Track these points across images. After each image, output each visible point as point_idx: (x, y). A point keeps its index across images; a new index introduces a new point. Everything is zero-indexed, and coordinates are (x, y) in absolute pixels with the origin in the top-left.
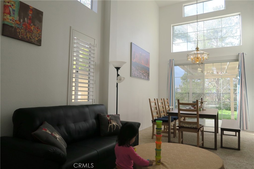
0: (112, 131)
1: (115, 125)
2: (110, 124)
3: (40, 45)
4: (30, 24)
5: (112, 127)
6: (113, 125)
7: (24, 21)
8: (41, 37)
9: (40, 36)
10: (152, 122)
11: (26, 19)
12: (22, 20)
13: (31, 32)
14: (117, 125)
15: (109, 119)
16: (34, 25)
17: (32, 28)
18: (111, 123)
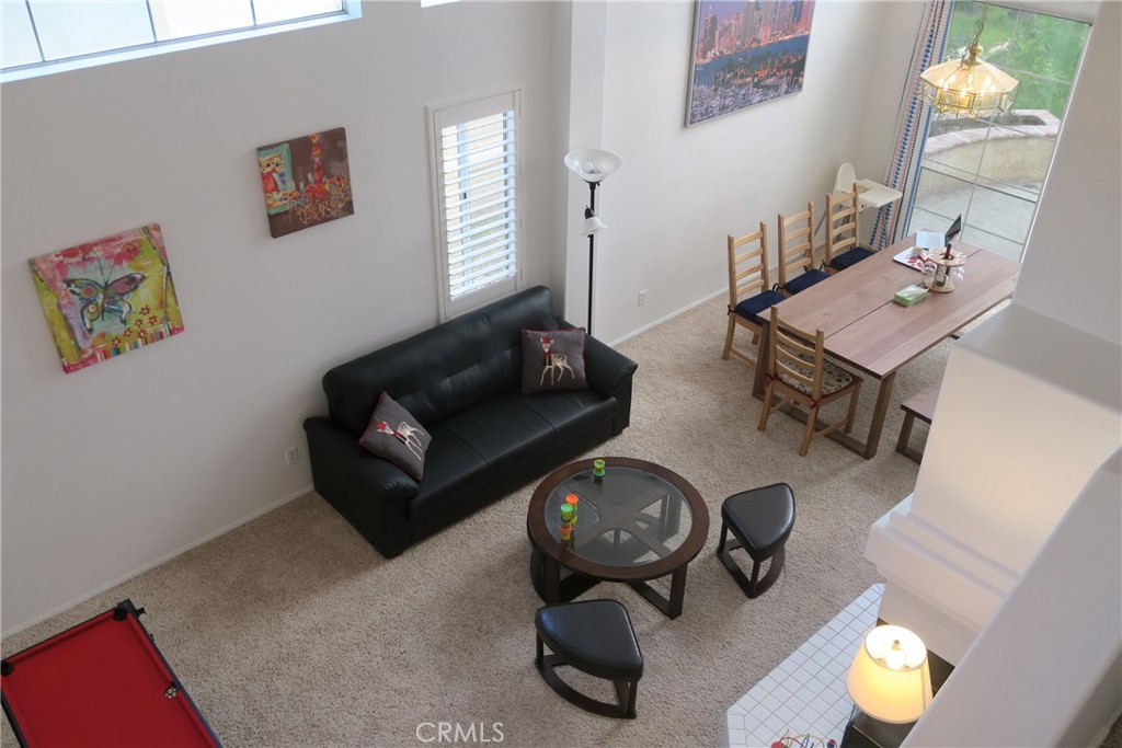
0: (553, 383)
1: (562, 369)
2: (548, 367)
3: (352, 212)
4: (320, 181)
5: (552, 374)
6: (557, 367)
7: (307, 182)
8: (350, 195)
9: (348, 193)
10: (730, 311)
11: (309, 175)
12: (302, 185)
13: (326, 196)
14: (566, 369)
15: (546, 350)
16: (330, 176)
17: (327, 187)
18: (550, 364)
